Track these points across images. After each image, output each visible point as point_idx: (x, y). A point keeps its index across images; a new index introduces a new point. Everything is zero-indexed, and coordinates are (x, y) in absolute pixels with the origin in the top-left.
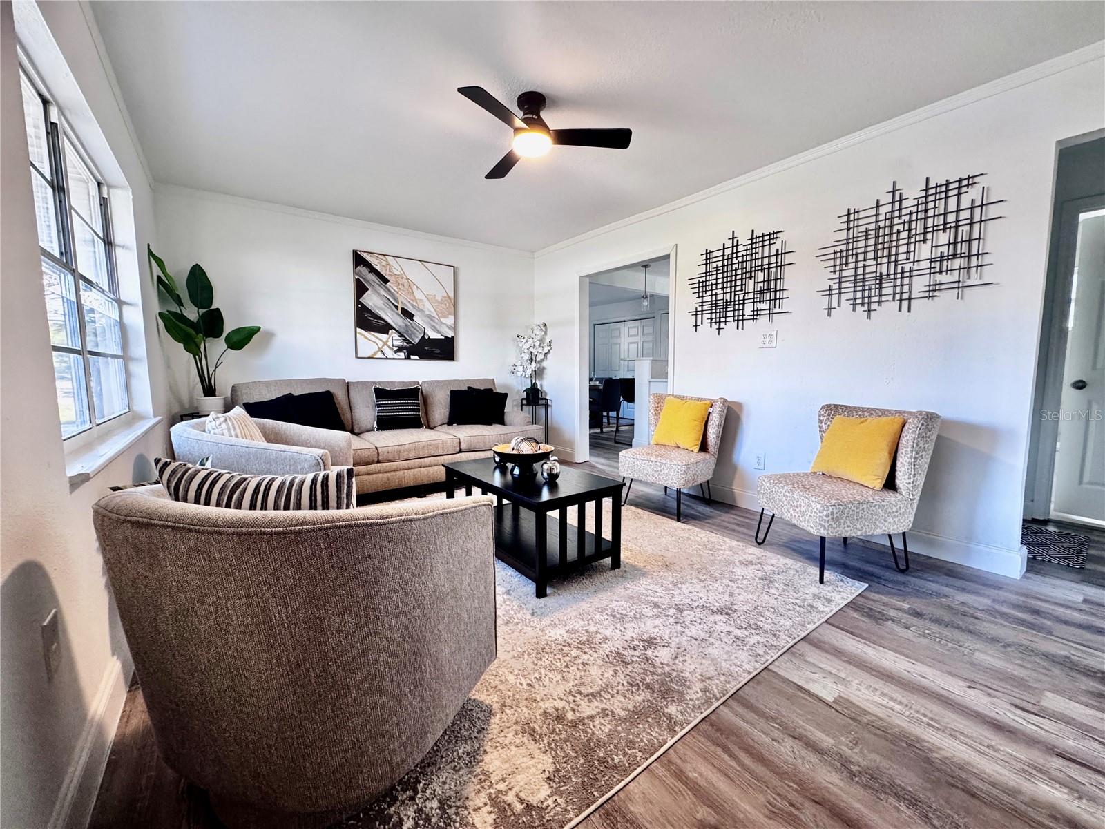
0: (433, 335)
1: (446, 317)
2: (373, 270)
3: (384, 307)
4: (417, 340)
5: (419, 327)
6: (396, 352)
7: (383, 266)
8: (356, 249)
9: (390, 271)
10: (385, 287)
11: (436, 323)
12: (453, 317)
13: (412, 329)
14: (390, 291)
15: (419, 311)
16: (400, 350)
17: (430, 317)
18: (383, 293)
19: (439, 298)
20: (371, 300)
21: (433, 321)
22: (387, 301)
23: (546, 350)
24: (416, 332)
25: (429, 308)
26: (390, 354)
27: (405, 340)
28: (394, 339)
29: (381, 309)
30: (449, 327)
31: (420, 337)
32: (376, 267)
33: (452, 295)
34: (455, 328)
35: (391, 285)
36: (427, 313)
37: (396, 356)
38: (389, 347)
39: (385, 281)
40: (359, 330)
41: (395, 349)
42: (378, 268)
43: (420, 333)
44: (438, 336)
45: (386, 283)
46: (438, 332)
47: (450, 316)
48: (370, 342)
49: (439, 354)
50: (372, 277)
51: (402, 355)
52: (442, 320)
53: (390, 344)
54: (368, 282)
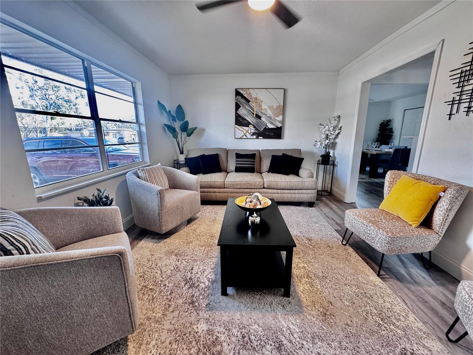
0: (270, 126)
1: (278, 116)
2: (243, 97)
3: (247, 114)
4: (262, 129)
5: (264, 123)
6: (252, 135)
7: (248, 94)
8: (236, 88)
9: (251, 96)
10: (248, 104)
11: (273, 120)
12: (282, 116)
13: (260, 124)
14: (250, 106)
15: (264, 115)
16: (254, 134)
17: (270, 117)
18: (247, 107)
19: (275, 107)
20: (242, 112)
21: (271, 119)
22: (249, 111)
23: (337, 132)
24: (262, 125)
25: (269, 113)
26: (249, 136)
27: (257, 129)
28: (252, 129)
29: (246, 115)
30: (279, 122)
31: (264, 128)
32: (244, 95)
33: (282, 104)
34: (283, 122)
35: (251, 103)
36: (268, 115)
37: (252, 137)
38: (249, 133)
39: (248, 101)
40: (236, 126)
41: (252, 134)
42: (245, 96)
43: (264, 126)
44: (273, 127)
45: (249, 103)
46: (273, 124)
47: (280, 116)
48: (241, 131)
49: (273, 136)
50: (243, 100)
51: (255, 137)
52: (276, 118)
53: (249, 132)
54: (241, 103)
